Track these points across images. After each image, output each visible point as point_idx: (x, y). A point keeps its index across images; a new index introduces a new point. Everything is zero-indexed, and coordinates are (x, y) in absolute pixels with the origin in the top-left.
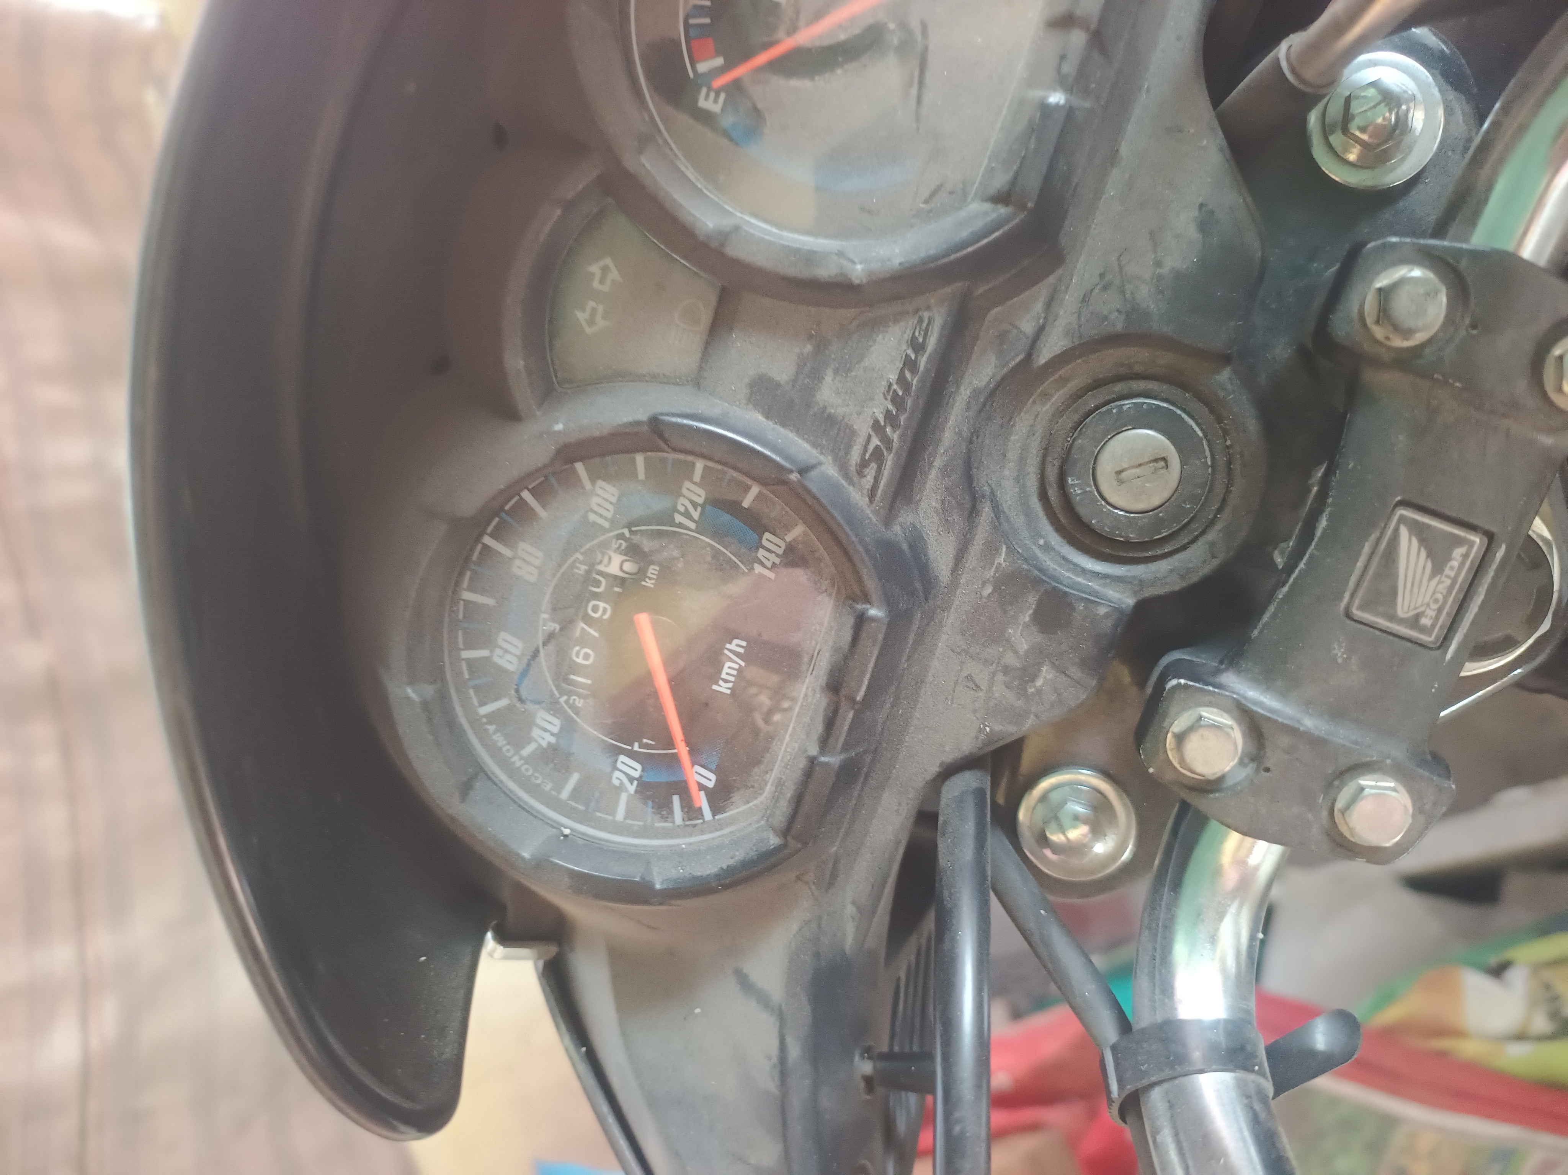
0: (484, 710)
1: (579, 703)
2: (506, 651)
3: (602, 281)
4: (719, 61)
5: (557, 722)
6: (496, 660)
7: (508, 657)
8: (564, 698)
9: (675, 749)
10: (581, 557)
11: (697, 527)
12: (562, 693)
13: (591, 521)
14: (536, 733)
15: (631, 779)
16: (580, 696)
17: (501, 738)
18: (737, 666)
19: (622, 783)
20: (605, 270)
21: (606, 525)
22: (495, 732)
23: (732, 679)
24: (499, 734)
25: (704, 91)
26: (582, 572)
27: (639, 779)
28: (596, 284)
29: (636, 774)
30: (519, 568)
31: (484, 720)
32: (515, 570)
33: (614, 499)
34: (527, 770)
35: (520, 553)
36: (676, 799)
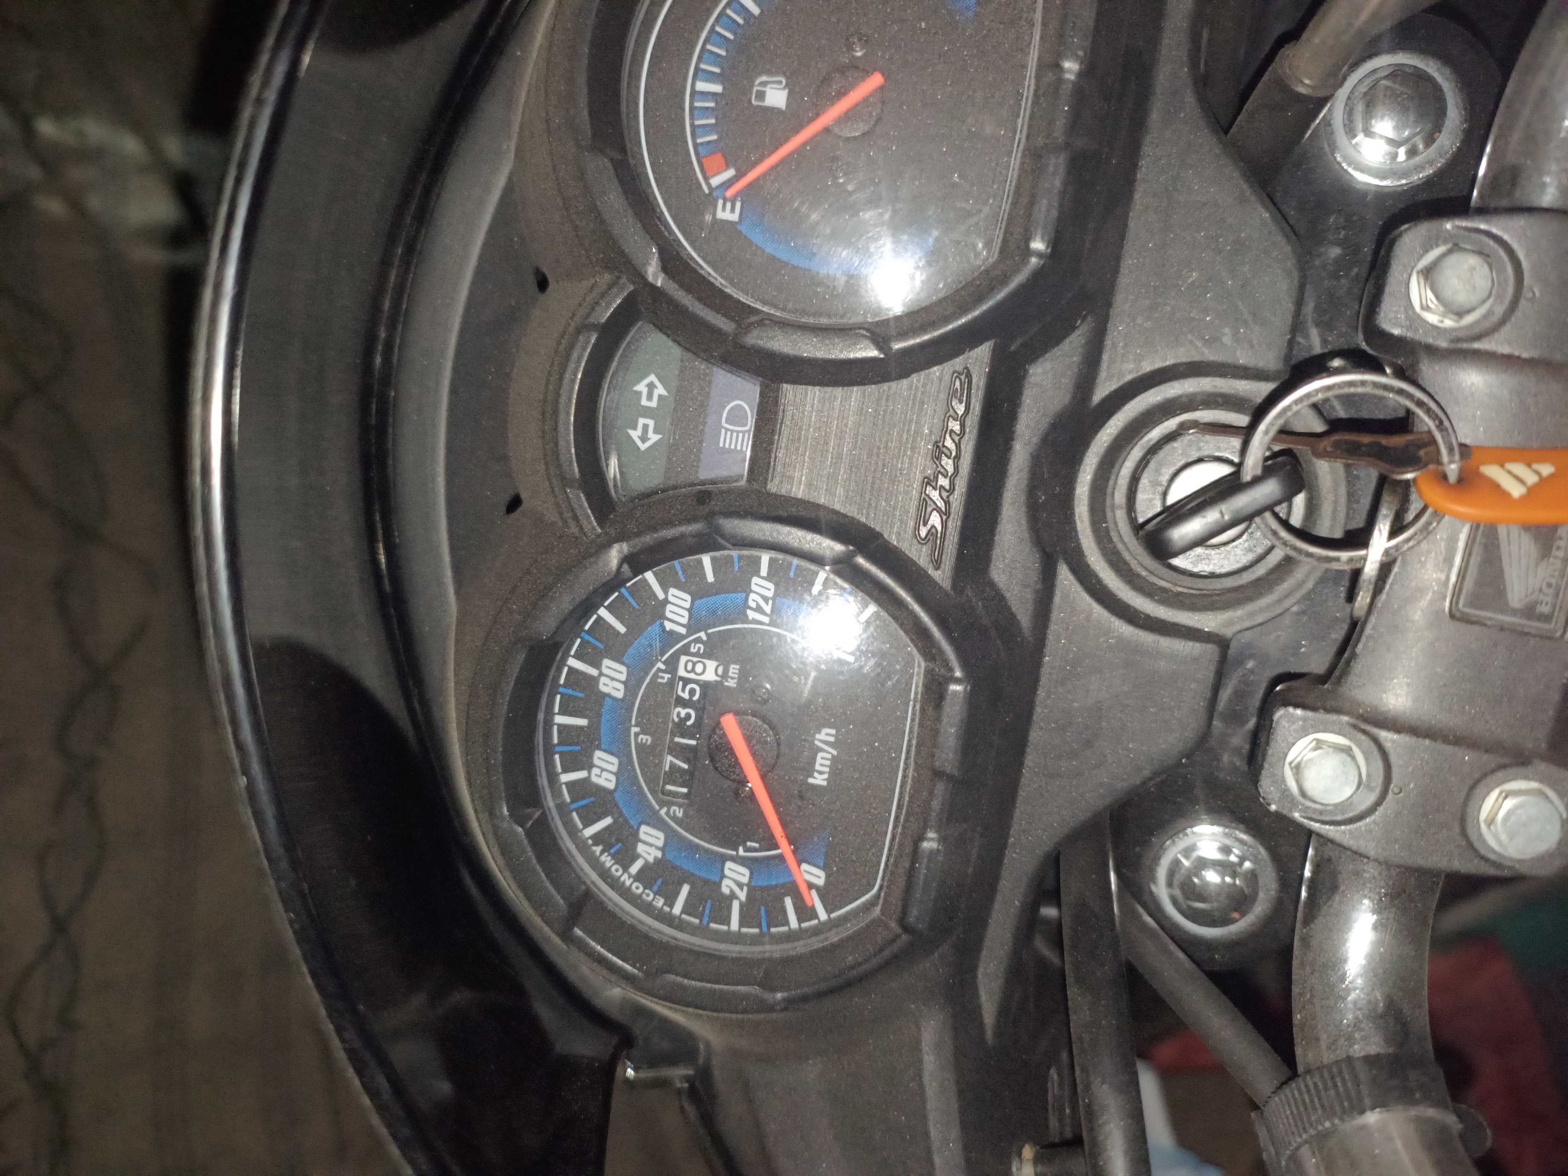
0: (589, 832)
1: (680, 813)
2: (603, 770)
3: (650, 397)
4: (730, 173)
5: (661, 835)
6: (594, 779)
7: (605, 775)
8: (665, 810)
9: (778, 848)
10: (663, 667)
11: (771, 620)
12: (662, 804)
13: (668, 629)
14: (641, 848)
15: (740, 886)
16: (680, 806)
17: (609, 858)
18: (829, 756)
19: (732, 891)
20: (651, 387)
21: (683, 631)
22: (602, 853)
23: (827, 769)
24: (606, 854)
25: (721, 202)
26: (665, 681)
27: (748, 885)
28: (644, 402)
29: (745, 880)
30: (604, 684)
31: (590, 842)
32: (603, 689)
33: (687, 605)
34: (637, 888)
35: (605, 671)
36: (788, 902)
